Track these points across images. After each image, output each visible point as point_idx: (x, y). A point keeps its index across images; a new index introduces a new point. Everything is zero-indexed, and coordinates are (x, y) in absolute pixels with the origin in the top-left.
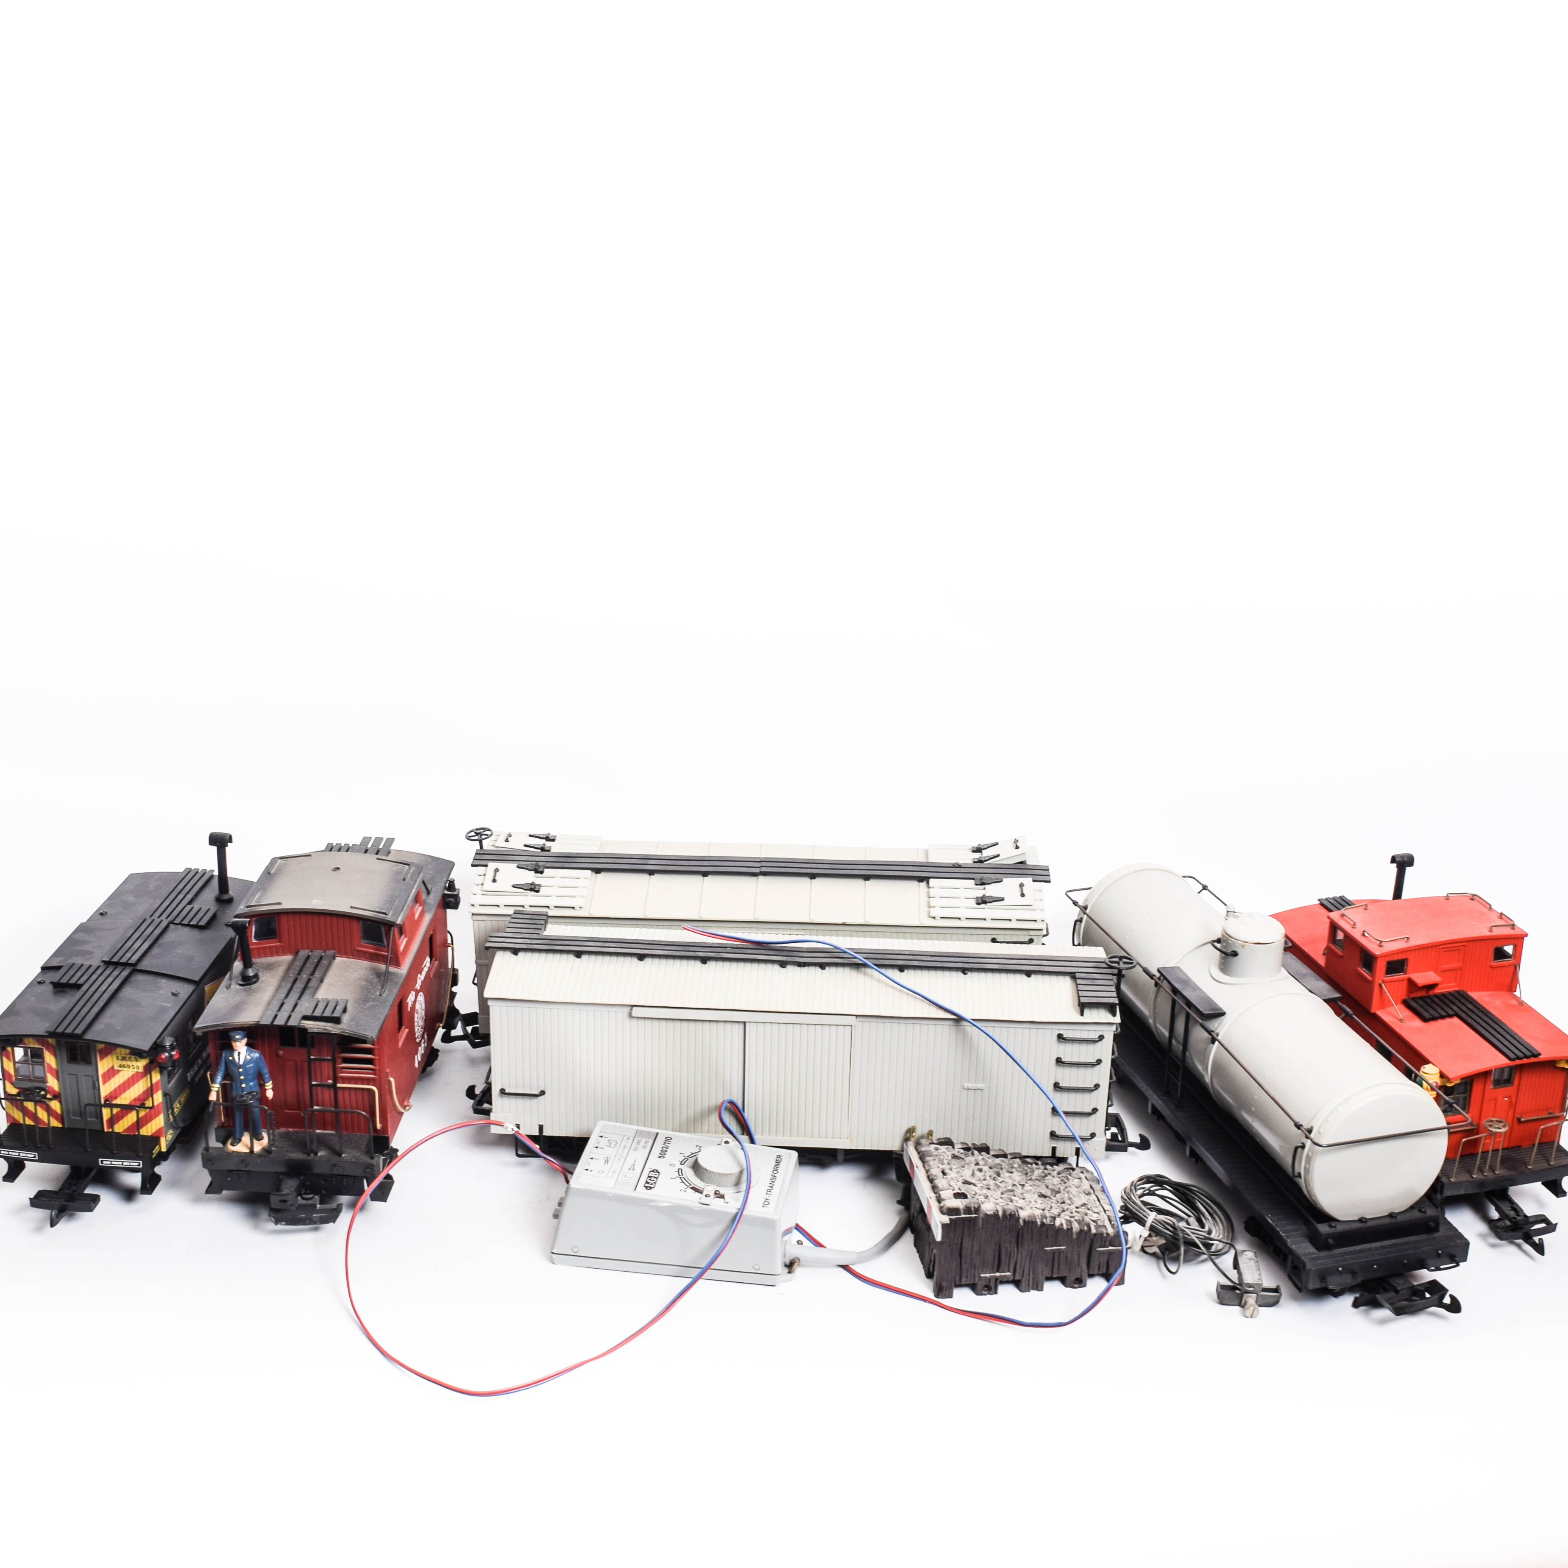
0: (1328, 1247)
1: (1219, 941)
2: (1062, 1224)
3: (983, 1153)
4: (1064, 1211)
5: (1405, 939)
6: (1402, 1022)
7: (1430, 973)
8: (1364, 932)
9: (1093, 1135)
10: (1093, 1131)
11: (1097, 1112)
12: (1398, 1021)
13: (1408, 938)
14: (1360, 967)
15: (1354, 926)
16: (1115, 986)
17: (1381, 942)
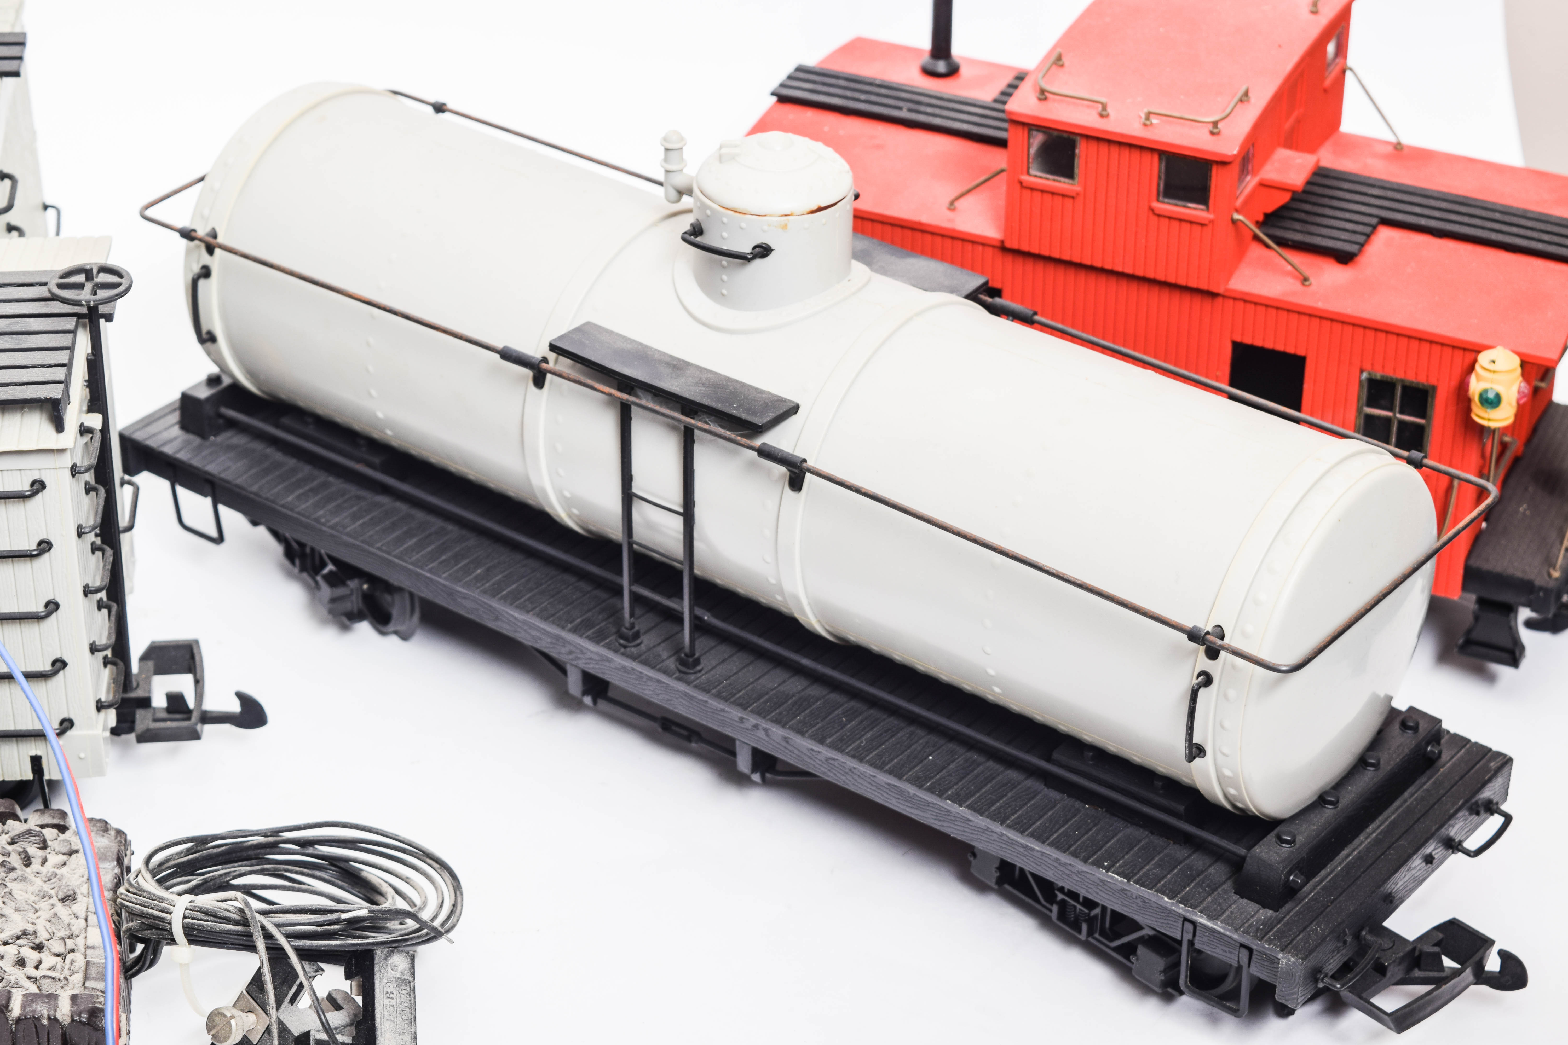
1: (697, 232)
5: (1244, 98)
6: (1307, 283)
7: (1282, 153)
8: (1148, 118)
9: (66, 725)
10: (65, 715)
11: (66, 669)
12: (1296, 286)
13: (1246, 94)
14: (1158, 200)
15: (1104, 113)
16: (71, 349)
17: (1215, 124)
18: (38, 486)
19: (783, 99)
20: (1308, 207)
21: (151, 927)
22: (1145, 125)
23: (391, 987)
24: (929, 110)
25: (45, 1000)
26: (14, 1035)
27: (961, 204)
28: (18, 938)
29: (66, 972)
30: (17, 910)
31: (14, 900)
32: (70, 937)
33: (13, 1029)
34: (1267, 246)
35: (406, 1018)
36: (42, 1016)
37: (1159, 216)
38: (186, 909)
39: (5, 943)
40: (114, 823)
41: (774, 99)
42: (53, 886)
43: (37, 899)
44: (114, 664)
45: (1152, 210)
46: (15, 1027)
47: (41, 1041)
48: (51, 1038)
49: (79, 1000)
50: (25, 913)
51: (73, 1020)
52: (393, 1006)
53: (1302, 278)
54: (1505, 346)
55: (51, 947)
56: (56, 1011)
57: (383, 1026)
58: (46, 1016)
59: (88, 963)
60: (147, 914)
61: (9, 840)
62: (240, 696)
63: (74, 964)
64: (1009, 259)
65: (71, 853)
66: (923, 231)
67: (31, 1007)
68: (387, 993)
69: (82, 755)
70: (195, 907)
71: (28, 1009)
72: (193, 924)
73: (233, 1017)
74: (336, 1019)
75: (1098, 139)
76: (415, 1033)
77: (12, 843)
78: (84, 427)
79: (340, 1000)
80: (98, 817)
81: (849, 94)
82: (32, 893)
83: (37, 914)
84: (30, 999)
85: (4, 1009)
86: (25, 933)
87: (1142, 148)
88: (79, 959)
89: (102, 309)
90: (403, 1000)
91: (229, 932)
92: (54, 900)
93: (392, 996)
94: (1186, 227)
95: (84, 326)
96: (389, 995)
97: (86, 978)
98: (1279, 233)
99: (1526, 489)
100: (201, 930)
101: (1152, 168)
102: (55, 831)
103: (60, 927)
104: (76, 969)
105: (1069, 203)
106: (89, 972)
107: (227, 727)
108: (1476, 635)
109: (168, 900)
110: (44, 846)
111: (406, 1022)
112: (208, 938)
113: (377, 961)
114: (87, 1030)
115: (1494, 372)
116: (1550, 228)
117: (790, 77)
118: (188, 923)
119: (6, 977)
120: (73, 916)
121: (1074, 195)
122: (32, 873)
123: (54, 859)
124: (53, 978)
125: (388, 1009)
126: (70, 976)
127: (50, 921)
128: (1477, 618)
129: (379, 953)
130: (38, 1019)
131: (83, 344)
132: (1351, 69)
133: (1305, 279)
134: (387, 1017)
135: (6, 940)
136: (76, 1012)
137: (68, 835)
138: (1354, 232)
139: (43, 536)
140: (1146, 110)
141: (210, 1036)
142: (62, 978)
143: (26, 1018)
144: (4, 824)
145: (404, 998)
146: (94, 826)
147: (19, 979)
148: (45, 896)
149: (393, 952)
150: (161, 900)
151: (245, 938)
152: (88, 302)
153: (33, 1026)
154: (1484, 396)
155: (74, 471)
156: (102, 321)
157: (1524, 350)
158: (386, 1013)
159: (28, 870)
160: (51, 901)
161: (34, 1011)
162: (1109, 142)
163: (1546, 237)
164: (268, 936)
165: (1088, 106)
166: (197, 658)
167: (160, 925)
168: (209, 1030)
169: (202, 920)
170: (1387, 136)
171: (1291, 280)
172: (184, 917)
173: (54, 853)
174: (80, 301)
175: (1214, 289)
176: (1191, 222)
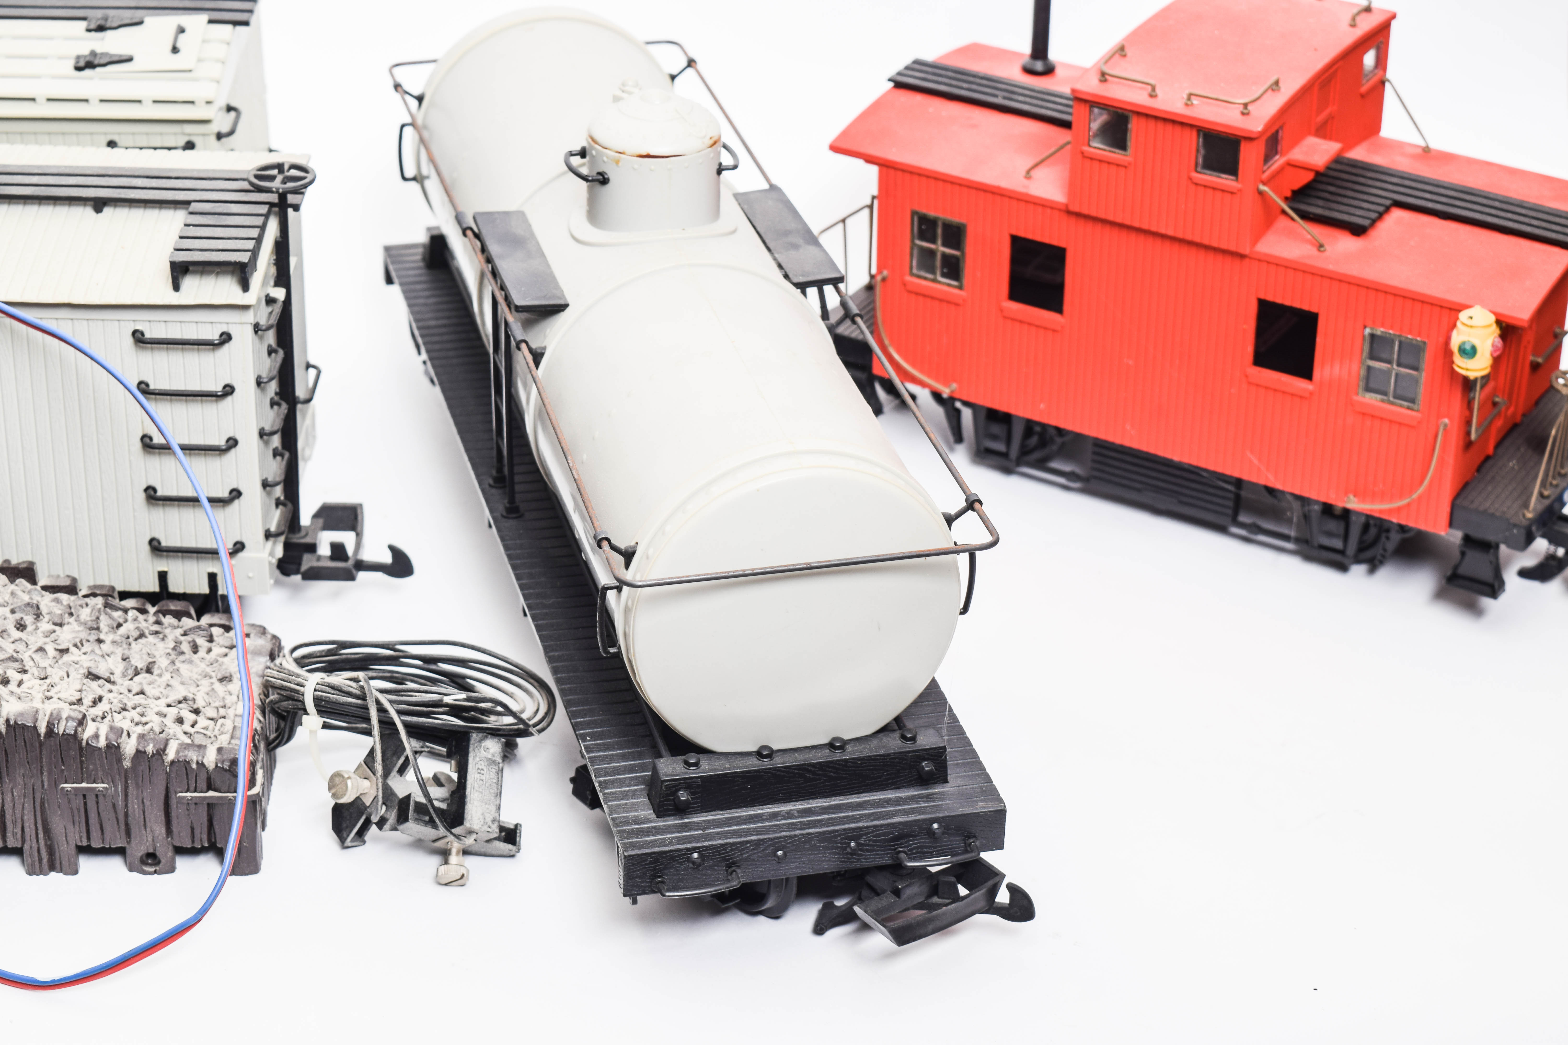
0: (681, 810)
1: (583, 153)
2: (96, 736)
3: (21, 582)
4: (124, 709)
5: (1274, 87)
6: (1322, 249)
7: (1312, 141)
8: (1189, 99)
9: (239, 547)
10: (238, 539)
11: (242, 498)
12: (1313, 251)
13: (1277, 83)
14: (1196, 171)
15: (1153, 94)
16: (263, 228)
17: (1245, 105)
18: (226, 338)
19: (899, 85)
20: (1332, 189)
21: (289, 698)
22: (1187, 105)
23: (483, 765)
24: (1021, 98)
25: (196, 749)
26: (168, 775)
27: (1036, 173)
28: (180, 702)
29: (216, 732)
30: (183, 683)
31: (180, 675)
32: (224, 707)
33: (168, 771)
34: (1293, 219)
35: (493, 791)
36: (192, 760)
37: (1196, 184)
38: (317, 684)
39: (169, 706)
40: (272, 630)
41: (891, 84)
42: (214, 669)
43: (199, 677)
44: (284, 505)
45: (1190, 179)
46: (170, 769)
47: (190, 782)
48: (198, 779)
49: (224, 751)
50: (188, 686)
51: (217, 766)
52: (482, 780)
53: (1318, 245)
54: (1484, 306)
55: (206, 712)
56: (203, 757)
57: (472, 795)
58: (195, 761)
59: (234, 727)
60: (286, 687)
61: (182, 633)
62: (393, 549)
63: (224, 727)
64: (1073, 220)
65: (232, 647)
66: (1002, 195)
67: (183, 752)
68: (479, 769)
69: (251, 575)
70: (324, 682)
71: (181, 754)
72: (321, 696)
73: (349, 778)
74: (437, 793)
75: (1147, 116)
76: (500, 805)
77: (185, 634)
78: (270, 297)
79: (443, 780)
80: (258, 623)
81: (954, 82)
82: (196, 673)
83: (198, 688)
84: (184, 747)
85: (162, 753)
86: (185, 699)
87: (1182, 124)
88: (228, 724)
89: (291, 199)
90: (491, 777)
91: (350, 705)
92: (214, 680)
93: (482, 772)
94: (1219, 194)
95: (275, 214)
96: (480, 771)
97: (232, 737)
98: (1303, 207)
99: (1519, 449)
100: (328, 701)
101: (1191, 142)
102: (221, 630)
103: (216, 699)
104: (225, 731)
105: (1122, 171)
106: (235, 733)
107: (379, 576)
108: (1462, 571)
109: (303, 676)
110: (211, 640)
111: (493, 795)
112: (333, 709)
113: (472, 742)
114: (228, 775)
115: (1471, 327)
116: (1540, 215)
117: (907, 68)
118: (317, 696)
119: (166, 729)
120: (228, 693)
121: (1126, 164)
122: (198, 658)
123: (217, 650)
124: (205, 735)
125: (478, 782)
126: (219, 735)
127: (208, 694)
128: (1463, 554)
129: (475, 736)
130: (188, 763)
131: (273, 228)
132: (1388, 81)
133: (1321, 246)
134: (476, 788)
135: (170, 703)
136: (220, 761)
137: (232, 633)
138: (1369, 210)
139: (228, 382)
140: (1187, 92)
141: (331, 794)
142: (212, 736)
143: (178, 761)
144: (179, 620)
145: (493, 775)
146: (254, 629)
147: (177, 733)
148: (207, 676)
149: (486, 737)
150: (298, 676)
151: (363, 710)
152: (278, 189)
153: (184, 769)
154: (1462, 347)
155: (257, 328)
156: (290, 211)
157: (1500, 310)
158: (476, 785)
159: (196, 656)
160: (211, 680)
161: (186, 756)
162: (1156, 118)
163: (1535, 222)
164: (381, 710)
165: (1141, 88)
166: (359, 517)
167: (295, 696)
168: (330, 789)
169: (329, 693)
170: (1415, 139)
171: (1309, 247)
172: (315, 690)
173: (218, 646)
174: (271, 188)
175: (1241, 251)
176: (1223, 191)
